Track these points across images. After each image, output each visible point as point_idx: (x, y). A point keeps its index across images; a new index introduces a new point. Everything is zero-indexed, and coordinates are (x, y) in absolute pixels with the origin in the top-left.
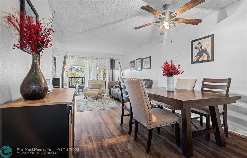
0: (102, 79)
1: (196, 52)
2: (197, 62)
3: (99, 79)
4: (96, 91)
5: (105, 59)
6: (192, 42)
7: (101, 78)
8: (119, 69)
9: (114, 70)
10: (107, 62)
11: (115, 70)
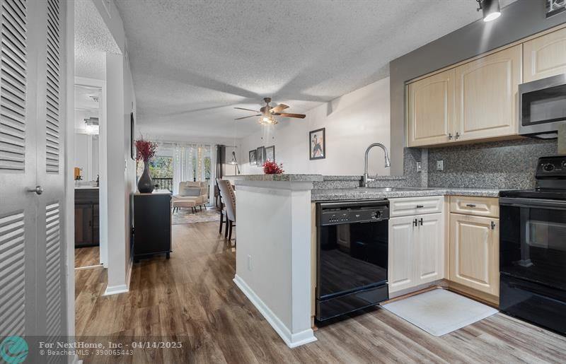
0: (204, 180)
1: (313, 146)
2: (315, 158)
3: (197, 180)
4: (192, 200)
5: (207, 146)
6: (310, 133)
7: (201, 178)
8: (233, 163)
9: (223, 165)
10: (211, 150)
11: (226, 165)
